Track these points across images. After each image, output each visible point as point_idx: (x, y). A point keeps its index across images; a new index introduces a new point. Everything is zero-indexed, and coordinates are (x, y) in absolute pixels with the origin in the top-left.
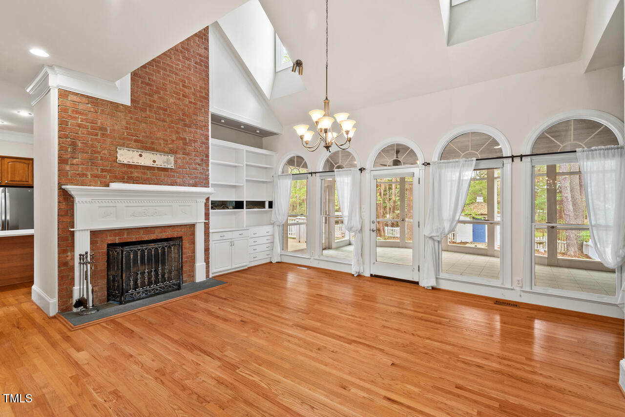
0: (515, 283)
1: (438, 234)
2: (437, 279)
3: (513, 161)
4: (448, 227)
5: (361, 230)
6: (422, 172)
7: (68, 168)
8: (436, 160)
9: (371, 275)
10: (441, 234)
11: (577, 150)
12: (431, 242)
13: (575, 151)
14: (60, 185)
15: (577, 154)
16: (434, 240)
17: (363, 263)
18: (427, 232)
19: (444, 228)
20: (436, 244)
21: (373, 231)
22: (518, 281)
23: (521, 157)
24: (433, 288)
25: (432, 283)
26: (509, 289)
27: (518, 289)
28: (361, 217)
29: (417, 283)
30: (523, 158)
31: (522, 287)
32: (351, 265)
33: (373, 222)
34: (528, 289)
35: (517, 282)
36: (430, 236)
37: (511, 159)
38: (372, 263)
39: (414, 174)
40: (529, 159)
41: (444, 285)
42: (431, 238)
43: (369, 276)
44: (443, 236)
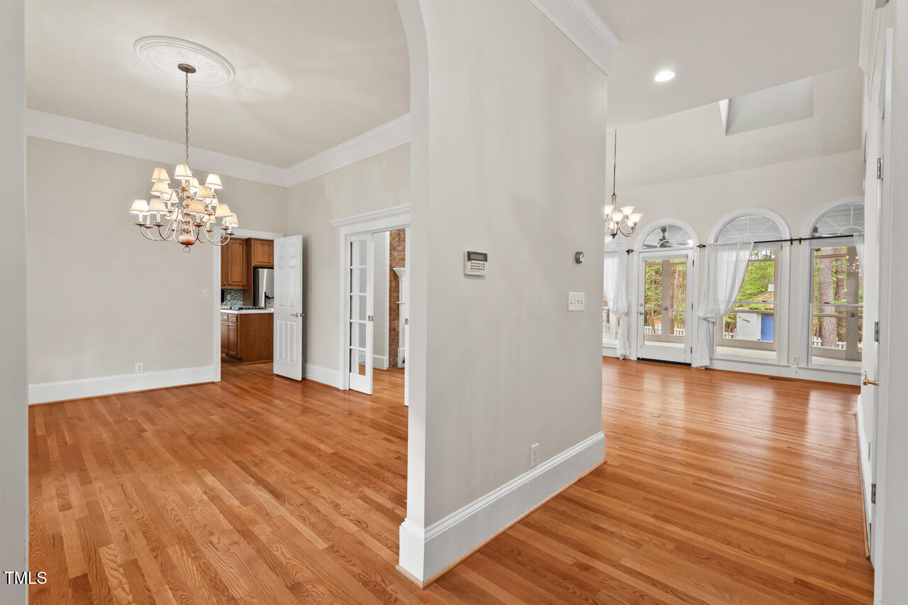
0: (792, 360)
1: (713, 315)
2: (711, 359)
3: (792, 244)
4: (724, 308)
5: (627, 314)
6: (697, 254)
7: (396, 254)
8: (712, 242)
9: (638, 359)
10: (716, 314)
11: (854, 234)
12: (705, 323)
13: (852, 236)
14: (391, 267)
15: (854, 238)
16: (708, 321)
17: (630, 347)
18: (701, 313)
19: (719, 310)
20: (711, 325)
21: (641, 314)
22: (795, 358)
23: (800, 240)
24: (707, 369)
25: (706, 363)
26: (785, 366)
27: (794, 366)
28: (627, 300)
29: (689, 365)
30: (802, 241)
31: (798, 364)
32: (616, 349)
33: (641, 305)
34: (805, 366)
35: (793, 360)
36: (705, 317)
37: (789, 243)
38: (639, 346)
39: (687, 256)
40: (808, 242)
41: (718, 366)
42: (705, 319)
43: (636, 359)
44: (718, 316)
